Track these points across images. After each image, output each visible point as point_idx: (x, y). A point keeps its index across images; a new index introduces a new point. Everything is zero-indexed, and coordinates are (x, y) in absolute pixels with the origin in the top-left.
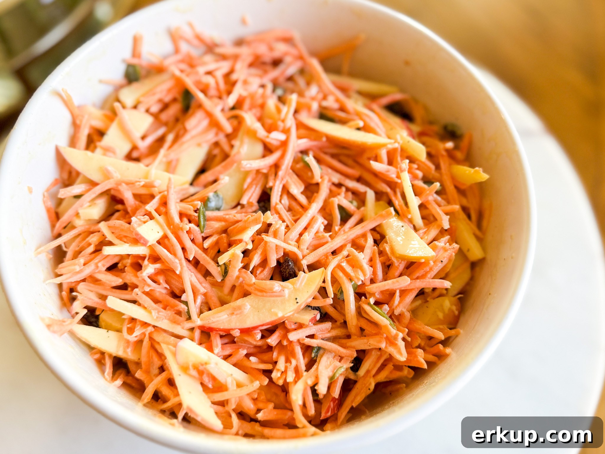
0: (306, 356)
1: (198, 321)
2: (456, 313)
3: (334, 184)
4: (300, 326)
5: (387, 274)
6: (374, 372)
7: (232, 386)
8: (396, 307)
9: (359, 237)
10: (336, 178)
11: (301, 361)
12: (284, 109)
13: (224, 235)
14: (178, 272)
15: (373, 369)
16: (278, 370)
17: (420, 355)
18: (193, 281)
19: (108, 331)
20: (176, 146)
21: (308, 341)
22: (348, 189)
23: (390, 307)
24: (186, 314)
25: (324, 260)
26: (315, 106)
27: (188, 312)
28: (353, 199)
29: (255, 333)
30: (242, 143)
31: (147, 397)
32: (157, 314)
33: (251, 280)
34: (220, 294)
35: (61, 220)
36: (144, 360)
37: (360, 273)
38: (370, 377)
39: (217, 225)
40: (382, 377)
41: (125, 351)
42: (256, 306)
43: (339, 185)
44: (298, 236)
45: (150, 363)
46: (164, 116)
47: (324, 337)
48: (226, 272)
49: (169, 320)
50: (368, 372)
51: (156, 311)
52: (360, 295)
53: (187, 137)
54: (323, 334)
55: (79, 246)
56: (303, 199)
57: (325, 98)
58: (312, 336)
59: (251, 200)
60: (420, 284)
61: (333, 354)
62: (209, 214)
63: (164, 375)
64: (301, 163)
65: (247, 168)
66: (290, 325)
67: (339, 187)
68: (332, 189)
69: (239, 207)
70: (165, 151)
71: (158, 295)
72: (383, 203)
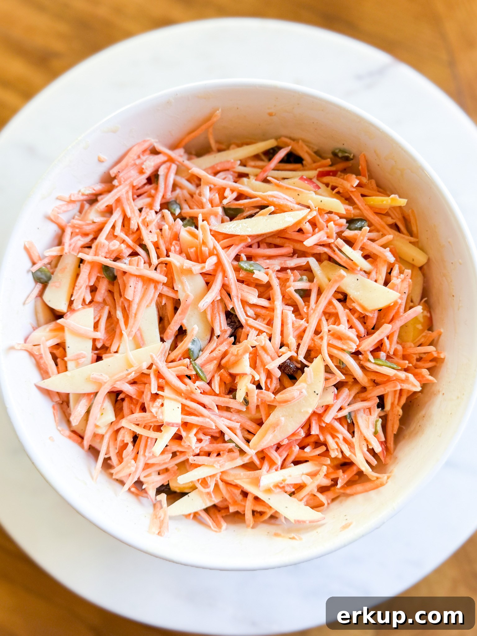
0: (344, 424)
1: (251, 452)
2: (428, 315)
3: (278, 271)
4: (327, 408)
5: (365, 323)
6: (397, 402)
7: (307, 480)
8: (390, 349)
9: (327, 307)
10: (277, 264)
11: (343, 431)
12: (199, 233)
13: (222, 371)
14: (214, 428)
15: (394, 401)
16: (333, 450)
17: (426, 373)
18: (227, 424)
19: (188, 496)
20: (131, 321)
21: (341, 414)
22: (292, 269)
23: (385, 352)
24: (236, 447)
25: (313, 345)
26: (220, 210)
27: (237, 446)
28: (301, 275)
29: (298, 432)
30: (182, 283)
31: (251, 522)
32: (218, 465)
33: (271, 397)
34: (249, 416)
35: (85, 438)
36: (227, 496)
37: (351, 343)
38: (396, 407)
39: (212, 367)
40: (403, 401)
41: (210, 501)
42: (287, 414)
43: (283, 270)
44: (281, 337)
45: (232, 495)
46: (99, 297)
47: (348, 403)
48: (246, 402)
49: (228, 461)
50: (392, 404)
51: (216, 463)
52: (356, 354)
53: (134, 306)
54: (346, 401)
55: (116, 448)
56: (263, 302)
57: (223, 197)
58: (341, 409)
59: (223, 329)
60: (399, 323)
61: (362, 411)
62: (198, 362)
63: (250, 498)
64: (242, 272)
65: (205, 307)
66: (320, 411)
67: (284, 272)
68: (279, 276)
69: (215, 337)
70: (126, 331)
71: (207, 449)
72: (326, 263)
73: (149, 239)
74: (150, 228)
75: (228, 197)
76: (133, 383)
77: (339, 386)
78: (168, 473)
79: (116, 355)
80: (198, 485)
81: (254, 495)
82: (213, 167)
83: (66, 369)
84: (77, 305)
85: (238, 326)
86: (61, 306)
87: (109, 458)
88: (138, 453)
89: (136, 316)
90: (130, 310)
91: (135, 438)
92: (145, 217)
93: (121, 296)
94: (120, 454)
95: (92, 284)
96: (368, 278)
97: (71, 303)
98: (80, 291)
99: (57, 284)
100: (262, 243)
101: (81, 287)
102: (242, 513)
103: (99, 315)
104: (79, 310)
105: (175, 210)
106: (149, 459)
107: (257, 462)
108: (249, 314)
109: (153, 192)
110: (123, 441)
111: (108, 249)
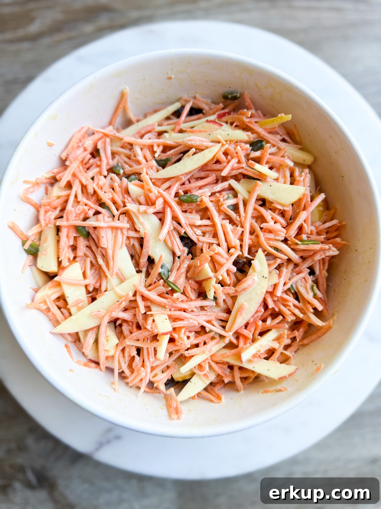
1: (229, 335)
3: (210, 196)
4: (275, 286)
5: (284, 216)
6: (322, 268)
8: (308, 231)
9: (253, 213)
10: (207, 191)
11: (291, 299)
13: (190, 281)
14: (197, 325)
15: (320, 267)
16: (288, 316)
18: (206, 319)
19: (191, 382)
21: (286, 288)
22: (220, 192)
23: (305, 234)
26: (154, 163)
27: (216, 333)
28: (227, 194)
29: (259, 310)
31: (242, 387)
33: (232, 290)
34: (219, 308)
37: (281, 233)
39: (182, 280)
41: (208, 380)
42: (248, 299)
43: (213, 194)
45: (223, 370)
46: (80, 253)
47: (289, 278)
48: (215, 299)
50: (320, 270)
52: (285, 241)
54: (287, 278)
56: (206, 222)
57: (154, 152)
58: (285, 284)
59: (181, 249)
60: (309, 211)
61: (300, 281)
62: (170, 279)
63: (236, 369)
64: (184, 204)
65: (164, 237)
66: (271, 290)
67: (214, 196)
68: (212, 200)
69: (177, 258)
70: (109, 272)
71: (195, 342)
72: (242, 181)
73: (106, 197)
74: (104, 190)
75: (157, 151)
76: (126, 310)
77: (279, 268)
78: (169, 369)
79: (107, 292)
80: (196, 371)
81: (238, 366)
82: (138, 132)
83: (70, 315)
84: (65, 263)
85: (191, 246)
86: (52, 268)
87: (123, 372)
88: (144, 361)
89: (114, 259)
90: (108, 255)
91: (139, 351)
92: (97, 182)
93: (97, 247)
94: (130, 366)
95: (72, 244)
96: (278, 182)
97: (60, 263)
98: (64, 252)
99: (44, 253)
100: (191, 179)
101: (64, 249)
102: (233, 381)
103: (84, 267)
104: (67, 267)
105: (119, 171)
106: (153, 363)
107: (235, 341)
108: (197, 234)
109: (98, 163)
110: (130, 355)
111: (76, 214)
